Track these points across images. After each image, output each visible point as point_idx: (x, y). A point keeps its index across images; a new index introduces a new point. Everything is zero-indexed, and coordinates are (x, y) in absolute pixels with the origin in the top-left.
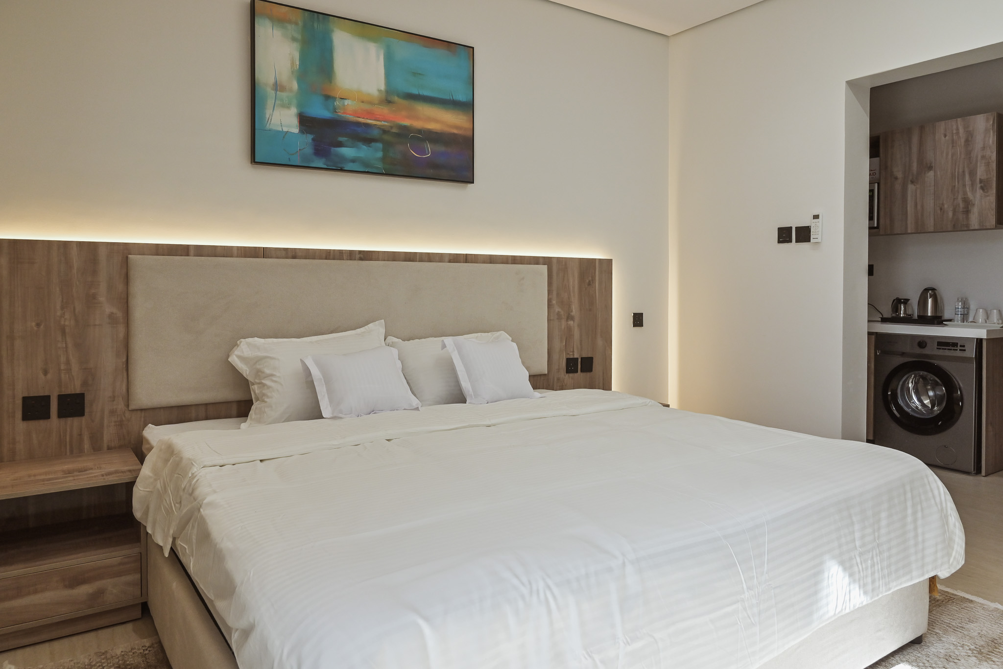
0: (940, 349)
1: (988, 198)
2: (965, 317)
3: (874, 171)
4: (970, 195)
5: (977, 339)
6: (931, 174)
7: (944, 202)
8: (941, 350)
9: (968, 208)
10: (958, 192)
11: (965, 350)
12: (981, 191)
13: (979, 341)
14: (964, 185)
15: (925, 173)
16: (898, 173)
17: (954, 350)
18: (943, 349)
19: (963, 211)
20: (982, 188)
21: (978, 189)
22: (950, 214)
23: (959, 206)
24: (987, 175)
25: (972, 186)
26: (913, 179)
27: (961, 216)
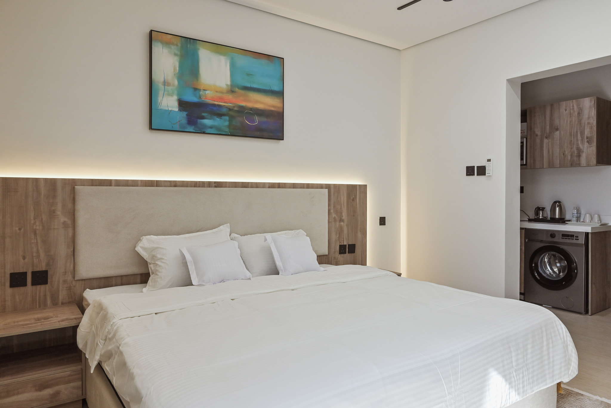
0: (563, 238)
1: (592, 148)
2: (578, 219)
3: (524, 131)
4: (581, 146)
6: (558, 133)
7: (566, 150)
8: (564, 239)
9: (580, 153)
10: (574, 144)
11: (578, 239)
12: (588, 144)
13: (587, 234)
14: (577, 140)
15: (554, 133)
16: (538, 131)
17: (572, 239)
18: (565, 238)
19: (577, 156)
20: (588, 142)
21: (585, 142)
22: (569, 157)
23: (574, 153)
24: (591, 134)
25: (582, 141)
26: (547, 136)
27: (575, 158)
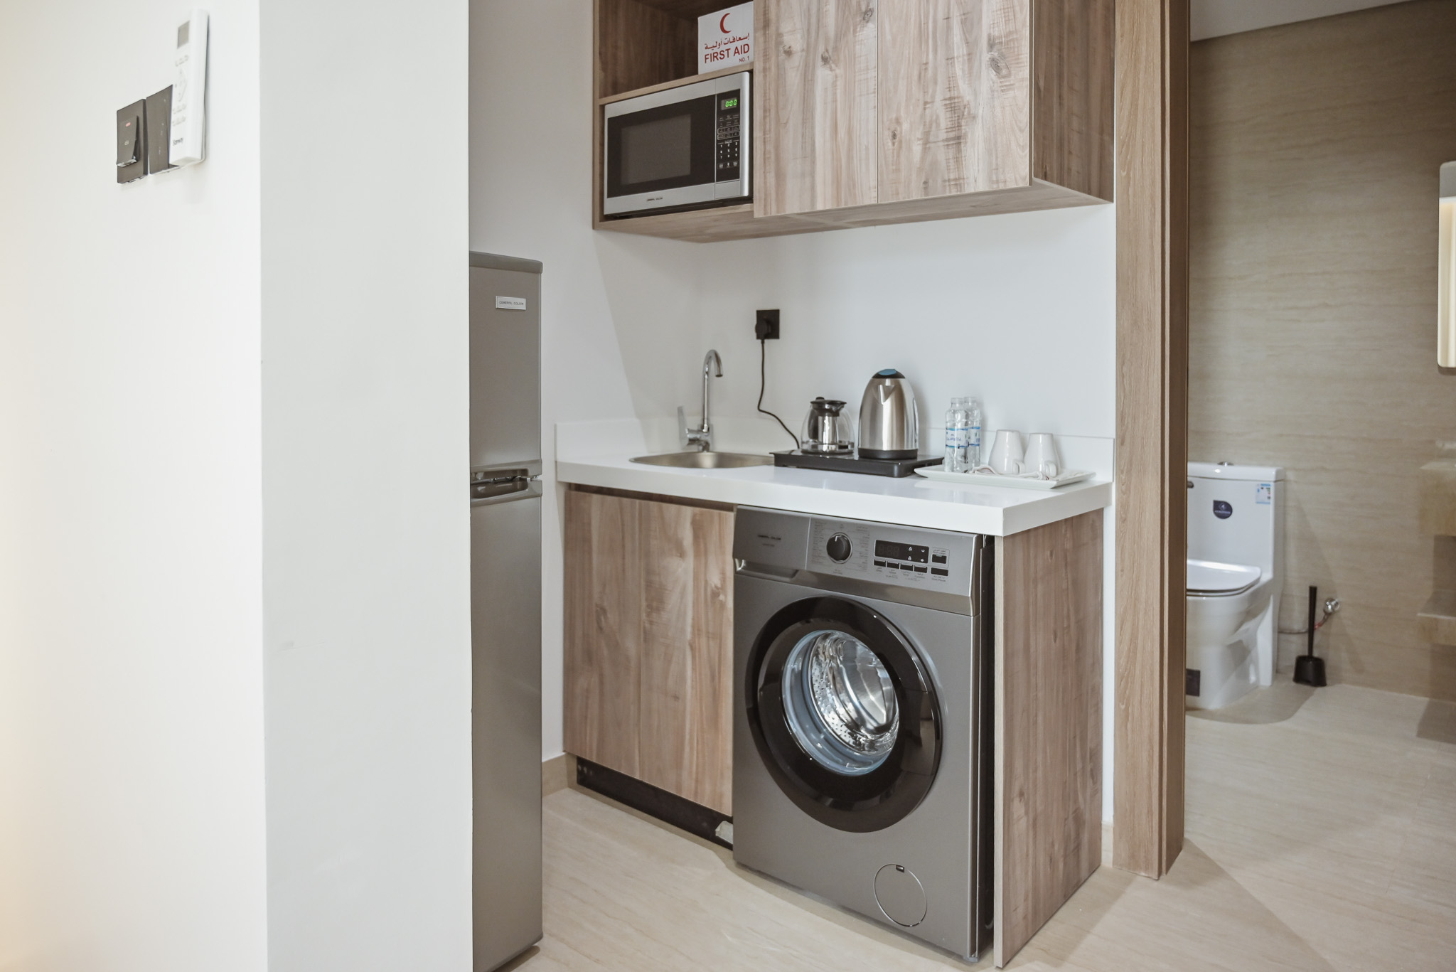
0: (882, 564)
1: (1011, 94)
2: (969, 453)
3: (745, 42)
4: (964, 89)
5: (980, 537)
6: (871, 28)
7: (902, 113)
8: (886, 569)
9: (959, 126)
10: (936, 83)
11: (945, 573)
12: (993, 74)
13: (986, 544)
14: (950, 59)
15: (855, 31)
16: (795, 40)
17: (918, 569)
18: (890, 565)
19: (947, 140)
20: (995, 64)
21: (984, 67)
22: (917, 149)
23: (938, 125)
24: (1007, 21)
25: (969, 60)
26: (827, 51)
27: (942, 154)
